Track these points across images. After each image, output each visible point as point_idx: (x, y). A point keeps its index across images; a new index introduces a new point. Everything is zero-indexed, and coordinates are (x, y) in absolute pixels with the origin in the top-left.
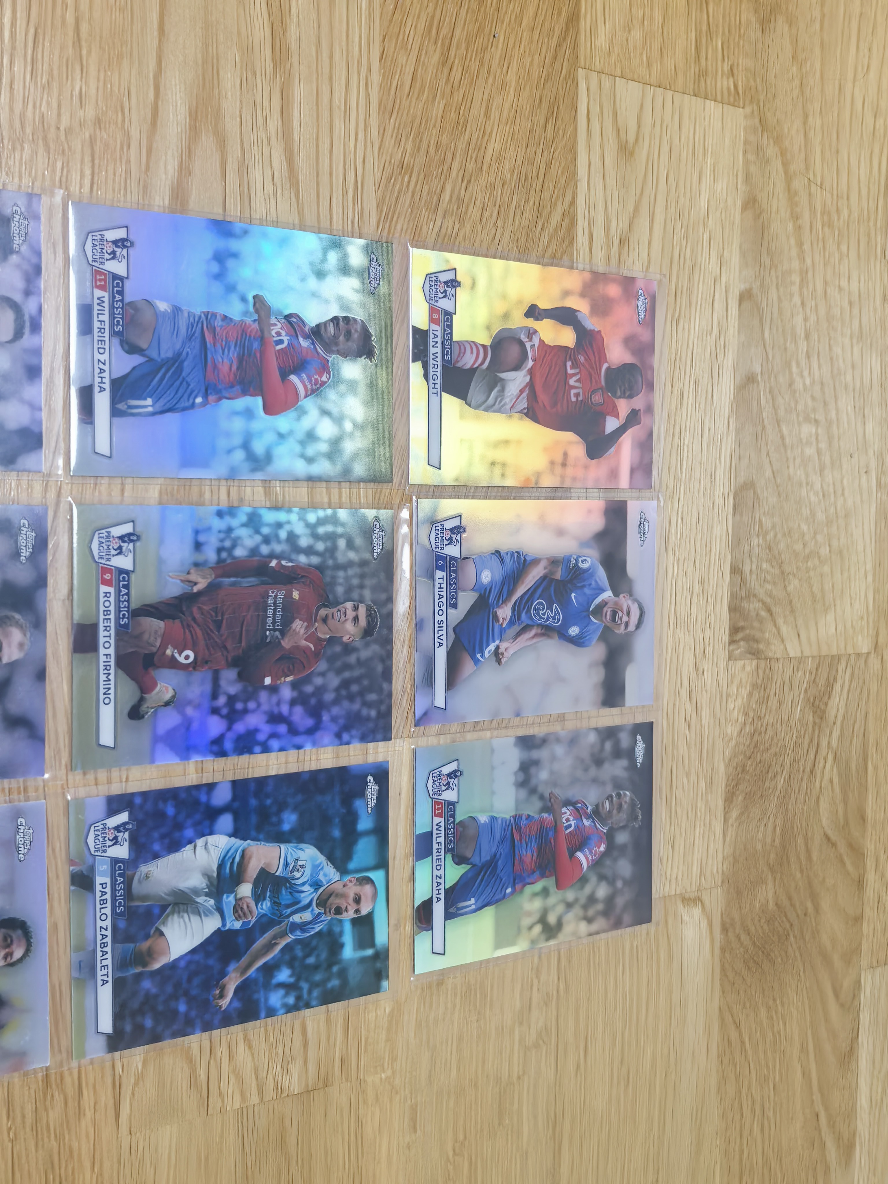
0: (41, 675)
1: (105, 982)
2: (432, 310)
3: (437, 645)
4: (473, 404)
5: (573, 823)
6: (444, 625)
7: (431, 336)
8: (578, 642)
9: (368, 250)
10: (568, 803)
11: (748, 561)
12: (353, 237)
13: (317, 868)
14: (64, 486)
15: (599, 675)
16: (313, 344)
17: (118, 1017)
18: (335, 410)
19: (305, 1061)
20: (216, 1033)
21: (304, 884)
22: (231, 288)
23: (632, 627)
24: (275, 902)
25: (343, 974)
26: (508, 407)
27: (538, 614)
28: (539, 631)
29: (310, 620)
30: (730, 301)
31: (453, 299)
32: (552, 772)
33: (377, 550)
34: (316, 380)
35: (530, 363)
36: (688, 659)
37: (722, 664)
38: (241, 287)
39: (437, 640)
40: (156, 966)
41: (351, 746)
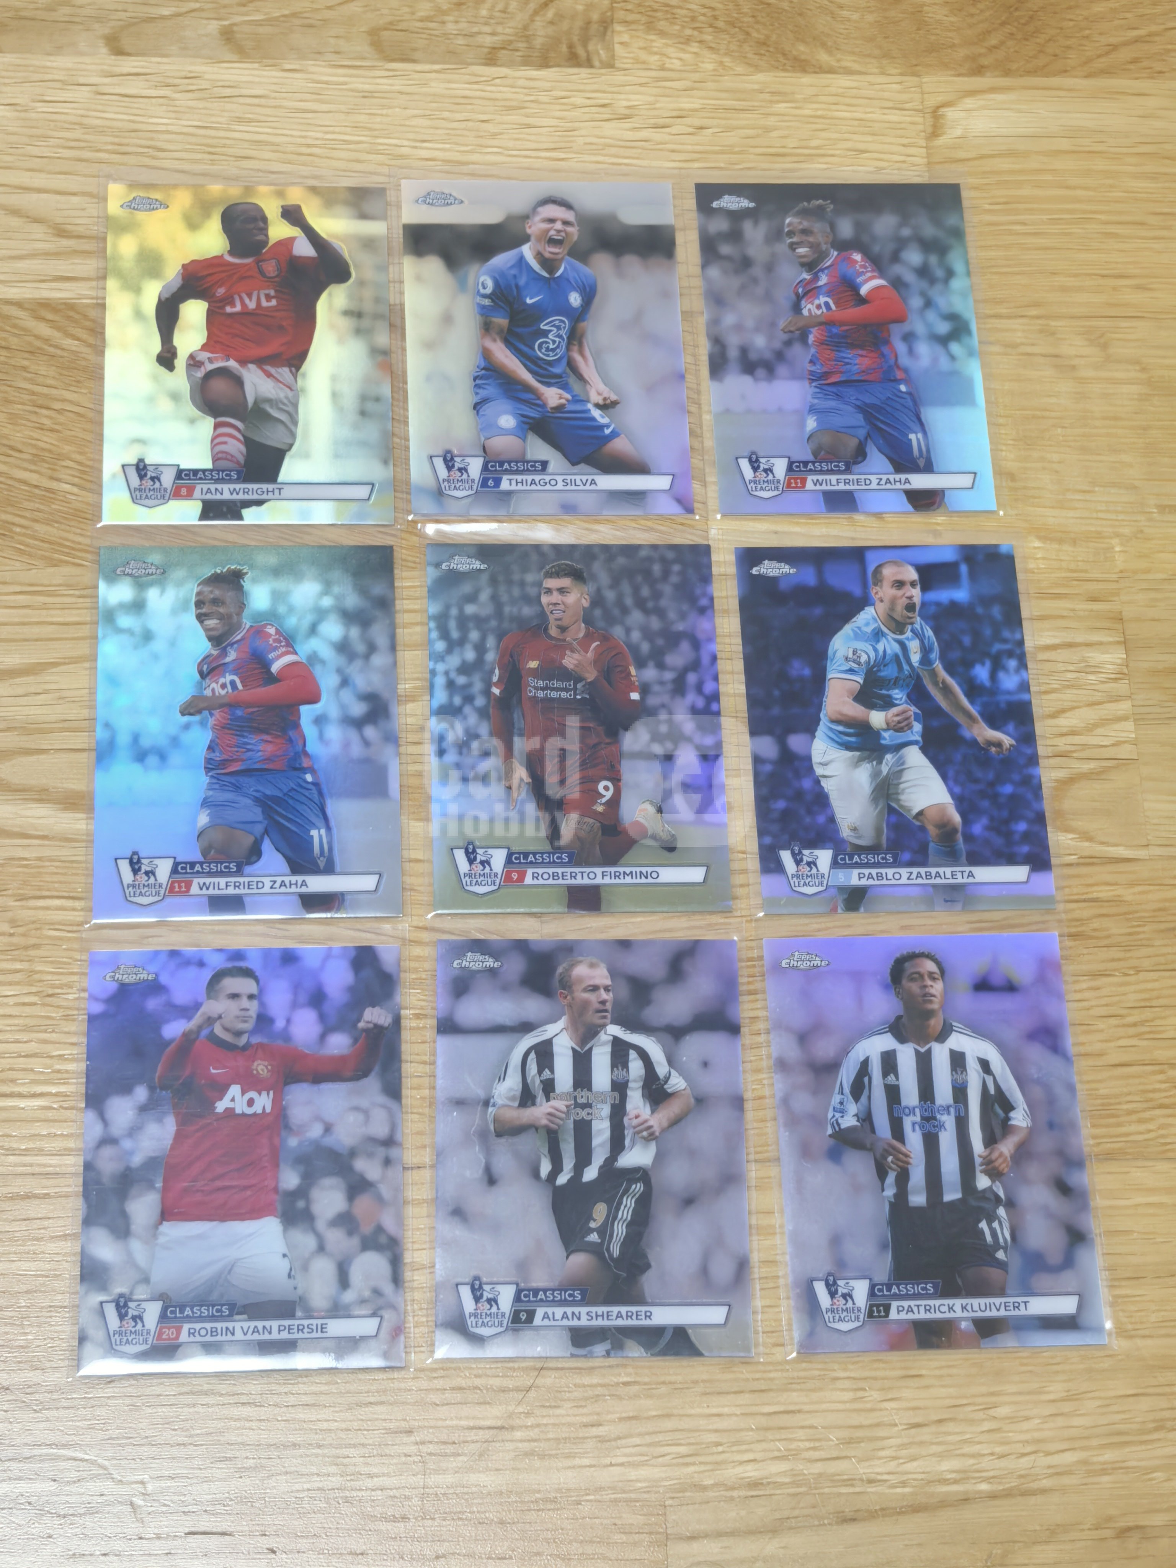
0: (625, 944)
1: (971, 875)
2: (177, 494)
3: (593, 487)
4: (290, 441)
5: (823, 299)
6: (569, 477)
7: (209, 497)
8: (589, 294)
9: (112, 577)
10: (797, 308)
11: (480, 39)
12: (97, 597)
13: (858, 635)
14: (415, 923)
15: (631, 262)
16: (232, 645)
17: (1011, 860)
18: (309, 619)
19: (1088, 645)
20: (1041, 751)
21: (876, 650)
22: (175, 741)
23: (570, 216)
24: (895, 684)
25: (986, 601)
26: (290, 394)
27: (553, 350)
28: (576, 348)
29: (562, 646)
30: (125, 70)
31: (161, 468)
32: (757, 329)
33: (477, 565)
34: (275, 641)
35: (232, 364)
36: (613, 130)
37: (619, 78)
38: (173, 730)
39: (588, 487)
40: (957, 818)
41: (715, 594)
